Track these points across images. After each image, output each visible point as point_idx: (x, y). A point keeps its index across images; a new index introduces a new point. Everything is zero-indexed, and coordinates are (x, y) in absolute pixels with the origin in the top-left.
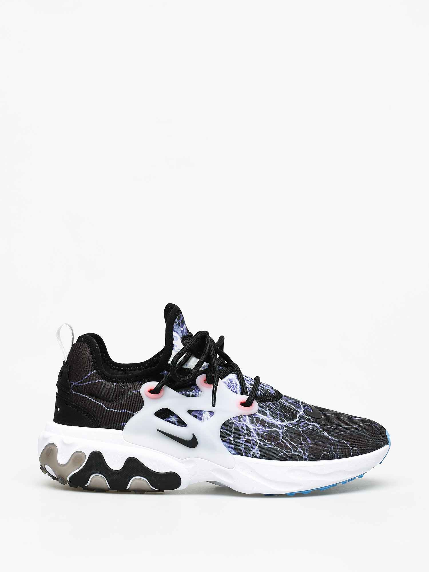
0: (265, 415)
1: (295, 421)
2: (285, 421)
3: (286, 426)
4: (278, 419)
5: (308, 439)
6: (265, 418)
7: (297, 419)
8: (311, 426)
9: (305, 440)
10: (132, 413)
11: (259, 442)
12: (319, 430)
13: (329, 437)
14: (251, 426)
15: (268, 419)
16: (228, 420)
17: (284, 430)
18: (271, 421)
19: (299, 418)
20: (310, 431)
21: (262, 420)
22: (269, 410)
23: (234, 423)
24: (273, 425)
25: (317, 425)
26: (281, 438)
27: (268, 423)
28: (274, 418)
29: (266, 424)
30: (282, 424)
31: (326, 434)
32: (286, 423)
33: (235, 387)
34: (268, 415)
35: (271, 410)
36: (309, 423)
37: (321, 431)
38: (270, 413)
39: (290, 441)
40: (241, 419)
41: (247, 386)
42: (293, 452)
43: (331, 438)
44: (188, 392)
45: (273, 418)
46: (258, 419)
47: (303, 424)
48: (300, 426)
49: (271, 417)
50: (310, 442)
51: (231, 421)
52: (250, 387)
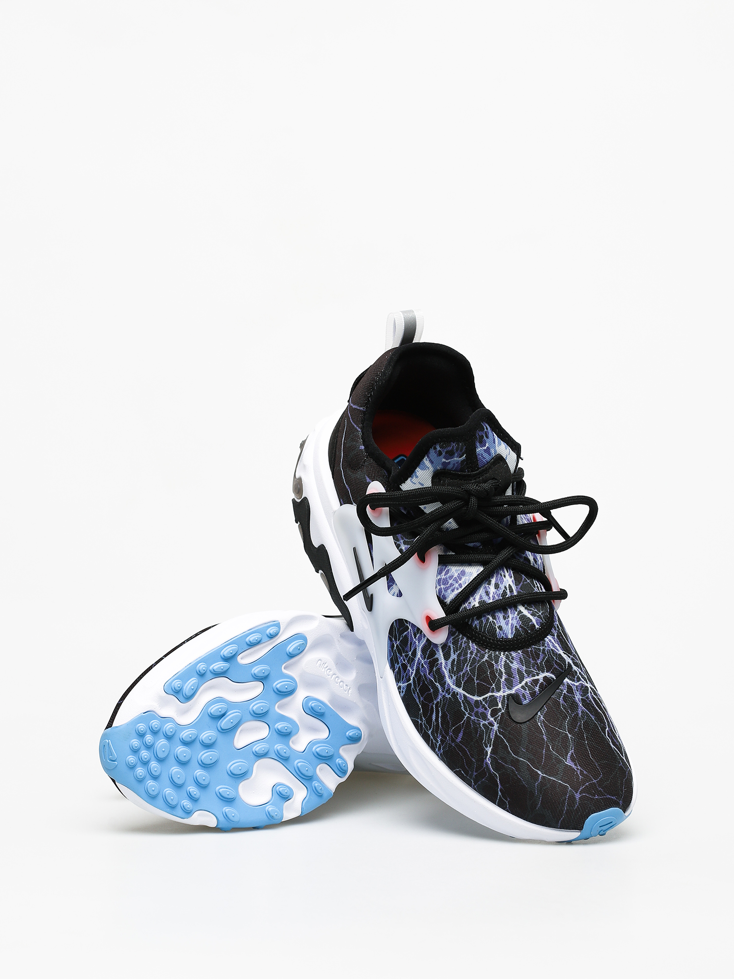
0: (447, 657)
1: (476, 698)
2: (459, 687)
3: (455, 695)
4: (454, 678)
5: (461, 735)
6: (442, 660)
7: (481, 698)
8: (486, 722)
9: (456, 732)
11: (411, 681)
12: (489, 736)
13: (488, 756)
14: (419, 654)
15: (443, 664)
16: (406, 621)
17: (448, 696)
18: (445, 671)
19: (484, 699)
20: (476, 729)
21: (437, 660)
22: (459, 656)
23: (409, 631)
24: (441, 678)
25: (496, 727)
26: (435, 702)
27: (438, 670)
28: (451, 671)
29: (435, 669)
30: (453, 686)
31: (489, 750)
32: (460, 691)
33: (452, 588)
34: (451, 660)
35: (462, 658)
36: (489, 716)
37: (489, 740)
38: (454, 660)
39: (440, 715)
40: (418, 634)
41: (471, 599)
42: (430, 732)
43: (488, 760)
44: (402, 541)
45: (449, 671)
46: (433, 654)
47: (481, 710)
48: (472, 710)
49: (449, 666)
50: (459, 740)
51: (408, 625)
52: (472, 604)
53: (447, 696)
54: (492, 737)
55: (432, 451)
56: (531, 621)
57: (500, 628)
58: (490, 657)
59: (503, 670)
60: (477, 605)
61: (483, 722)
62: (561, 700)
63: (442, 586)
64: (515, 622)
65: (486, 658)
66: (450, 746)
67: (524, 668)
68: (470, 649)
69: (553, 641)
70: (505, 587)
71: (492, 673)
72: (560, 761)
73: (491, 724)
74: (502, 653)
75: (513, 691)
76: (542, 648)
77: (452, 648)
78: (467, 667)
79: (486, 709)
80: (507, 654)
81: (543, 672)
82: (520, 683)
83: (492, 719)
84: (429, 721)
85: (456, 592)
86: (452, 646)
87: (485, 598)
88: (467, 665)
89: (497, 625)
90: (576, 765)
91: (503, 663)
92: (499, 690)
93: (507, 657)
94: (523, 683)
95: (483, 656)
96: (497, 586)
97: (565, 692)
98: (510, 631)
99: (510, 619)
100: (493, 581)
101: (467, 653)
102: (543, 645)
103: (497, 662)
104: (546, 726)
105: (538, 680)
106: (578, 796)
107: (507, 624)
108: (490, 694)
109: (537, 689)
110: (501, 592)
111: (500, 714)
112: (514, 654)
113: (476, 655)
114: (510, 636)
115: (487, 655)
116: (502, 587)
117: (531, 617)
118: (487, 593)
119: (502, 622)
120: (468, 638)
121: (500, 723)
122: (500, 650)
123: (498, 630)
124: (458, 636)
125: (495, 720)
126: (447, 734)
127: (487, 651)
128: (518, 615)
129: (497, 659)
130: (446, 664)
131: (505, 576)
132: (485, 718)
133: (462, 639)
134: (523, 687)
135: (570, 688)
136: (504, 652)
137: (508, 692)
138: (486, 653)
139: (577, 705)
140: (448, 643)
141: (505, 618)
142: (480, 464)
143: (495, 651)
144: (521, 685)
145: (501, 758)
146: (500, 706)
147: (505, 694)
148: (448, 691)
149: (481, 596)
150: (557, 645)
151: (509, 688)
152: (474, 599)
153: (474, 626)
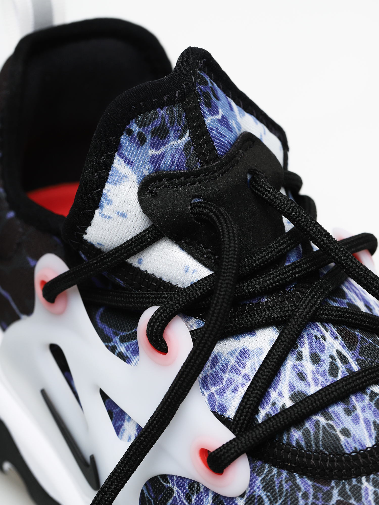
10: (17, 311)
16: (164, 477)
23: (175, 493)
33: (232, 387)
40: (193, 493)
41: (274, 395)
44: (117, 339)
51: (170, 485)
52: (279, 405)
55: (125, 139)
57: (346, 432)
58: (342, 493)
60: (289, 404)
63: (213, 389)
64: (370, 415)
65: (336, 497)
68: (299, 489)
70: (332, 357)
74: (364, 479)
77: (264, 497)
80: (374, 479)
85: (242, 391)
86: (263, 494)
87: (300, 386)
89: (338, 430)
93: (376, 484)
95: (329, 496)
96: (315, 359)
98: (366, 434)
99: (359, 411)
100: (305, 350)
101: (297, 499)
103: (357, 498)
107: (356, 420)
110: (326, 366)
113: (315, 497)
114: (369, 443)
115: (335, 492)
116: (325, 357)
118: (302, 376)
119: (347, 422)
120: (291, 470)
122: (358, 476)
123: (342, 438)
124: (270, 471)
127: (333, 484)
128: (371, 400)
131: (324, 338)
133: (279, 474)
136: (368, 475)
138: (333, 488)
140: (254, 491)
141: (348, 412)
142: (219, 151)
143: (349, 479)
149: (292, 387)
152: (280, 394)
153: (294, 443)
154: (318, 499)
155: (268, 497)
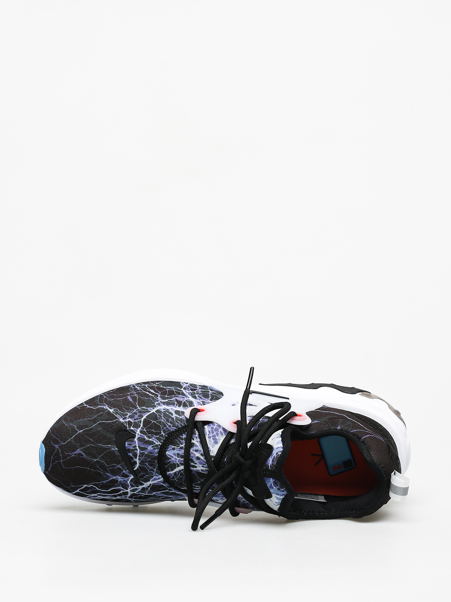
0: (177, 412)
1: (144, 417)
2: (156, 411)
3: (154, 407)
4: (163, 411)
5: (131, 400)
6: (178, 408)
7: (142, 420)
8: (128, 416)
9: (134, 398)
11: (182, 389)
12: (119, 414)
13: (108, 408)
14: (191, 399)
15: (174, 408)
16: (215, 401)
18: (170, 407)
19: (141, 421)
20: (128, 409)
21: (180, 406)
22: (173, 419)
23: (209, 400)
24: (168, 404)
25: (121, 420)
26: (159, 395)
27: (173, 404)
28: (167, 411)
29: (176, 403)
30: (158, 408)
31: (111, 411)
32: (154, 411)
33: (211, 432)
34: (173, 412)
35: (170, 420)
36: (130, 419)
37: (117, 413)
38: (172, 414)
39: (150, 394)
41: (199, 440)
42: (147, 386)
43: (106, 407)
46: (185, 406)
47: (136, 416)
48: (140, 412)
49: (171, 411)
50: (129, 398)
51: (212, 401)
52: (195, 439)
53: (157, 402)
54: (118, 416)
56: (172, 471)
57: (174, 449)
58: (162, 436)
59: (150, 440)
60: (193, 441)
61: (129, 414)
62: (119, 466)
63: (215, 427)
64: (173, 459)
65: (163, 433)
66: (129, 391)
67: (146, 453)
68: (173, 426)
69: (159, 480)
70: (196, 464)
71: (152, 433)
72: (81, 446)
73: (124, 419)
74: (160, 444)
75: (136, 440)
76: (155, 470)
78: (164, 420)
79: (135, 420)
81: (140, 463)
82: (138, 446)
83: (127, 420)
84: (152, 388)
86: (181, 417)
87: (195, 448)
88: (165, 421)
89: (176, 448)
90: (76, 454)
91: (154, 441)
92: (141, 432)
93: (157, 446)
94: (137, 448)
96: (198, 458)
97: (124, 472)
98: (169, 454)
99: (176, 457)
100: (202, 458)
101: (171, 424)
102: (157, 472)
103: (157, 438)
104: (106, 449)
105: (136, 458)
106: (57, 446)
107: (174, 454)
108: (142, 426)
109: (131, 454)
110: (194, 459)
111: (127, 426)
112: (156, 451)
114: (167, 453)
115: (164, 434)
116: (197, 461)
117: (174, 471)
118: (196, 451)
119: (176, 452)
120: (179, 428)
121: (122, 424)
122: (162, 443)
123: (173, 447)
124: (184, 423)
125: (126, 422)
126: (137, 393)
127: (166, 435)
128: (177, 464)
129: (159, 439)
130: (173, 410)
131: (203, 466)
132: (131, 417)
133: (181, 425)
134: (136, 446)
135: (127, 476)
136: (161, 446)
137: (137, 437)
139: (114, 476)
140: (182, 415)
141: (178, 454)
143: (164, 440)
144: (137, 445)
145: (102, 415)
146: (132, 428)
147: (137, 435)
148: (159, 404)
149: (196, 446)
150: (156, 482)
151: (138, 438)
152: (197, 442)
153: (183, 434)
154: (166, 429)
155: (179, 418)
